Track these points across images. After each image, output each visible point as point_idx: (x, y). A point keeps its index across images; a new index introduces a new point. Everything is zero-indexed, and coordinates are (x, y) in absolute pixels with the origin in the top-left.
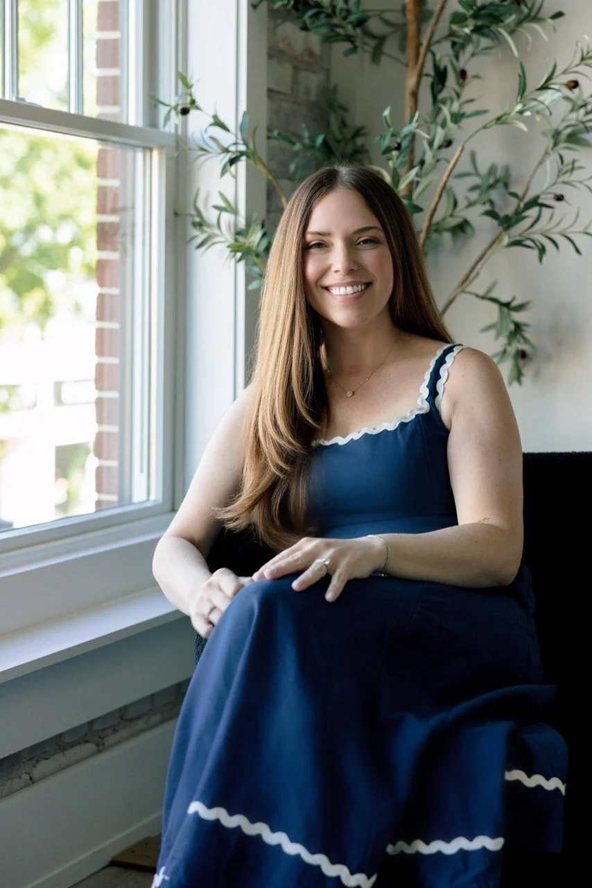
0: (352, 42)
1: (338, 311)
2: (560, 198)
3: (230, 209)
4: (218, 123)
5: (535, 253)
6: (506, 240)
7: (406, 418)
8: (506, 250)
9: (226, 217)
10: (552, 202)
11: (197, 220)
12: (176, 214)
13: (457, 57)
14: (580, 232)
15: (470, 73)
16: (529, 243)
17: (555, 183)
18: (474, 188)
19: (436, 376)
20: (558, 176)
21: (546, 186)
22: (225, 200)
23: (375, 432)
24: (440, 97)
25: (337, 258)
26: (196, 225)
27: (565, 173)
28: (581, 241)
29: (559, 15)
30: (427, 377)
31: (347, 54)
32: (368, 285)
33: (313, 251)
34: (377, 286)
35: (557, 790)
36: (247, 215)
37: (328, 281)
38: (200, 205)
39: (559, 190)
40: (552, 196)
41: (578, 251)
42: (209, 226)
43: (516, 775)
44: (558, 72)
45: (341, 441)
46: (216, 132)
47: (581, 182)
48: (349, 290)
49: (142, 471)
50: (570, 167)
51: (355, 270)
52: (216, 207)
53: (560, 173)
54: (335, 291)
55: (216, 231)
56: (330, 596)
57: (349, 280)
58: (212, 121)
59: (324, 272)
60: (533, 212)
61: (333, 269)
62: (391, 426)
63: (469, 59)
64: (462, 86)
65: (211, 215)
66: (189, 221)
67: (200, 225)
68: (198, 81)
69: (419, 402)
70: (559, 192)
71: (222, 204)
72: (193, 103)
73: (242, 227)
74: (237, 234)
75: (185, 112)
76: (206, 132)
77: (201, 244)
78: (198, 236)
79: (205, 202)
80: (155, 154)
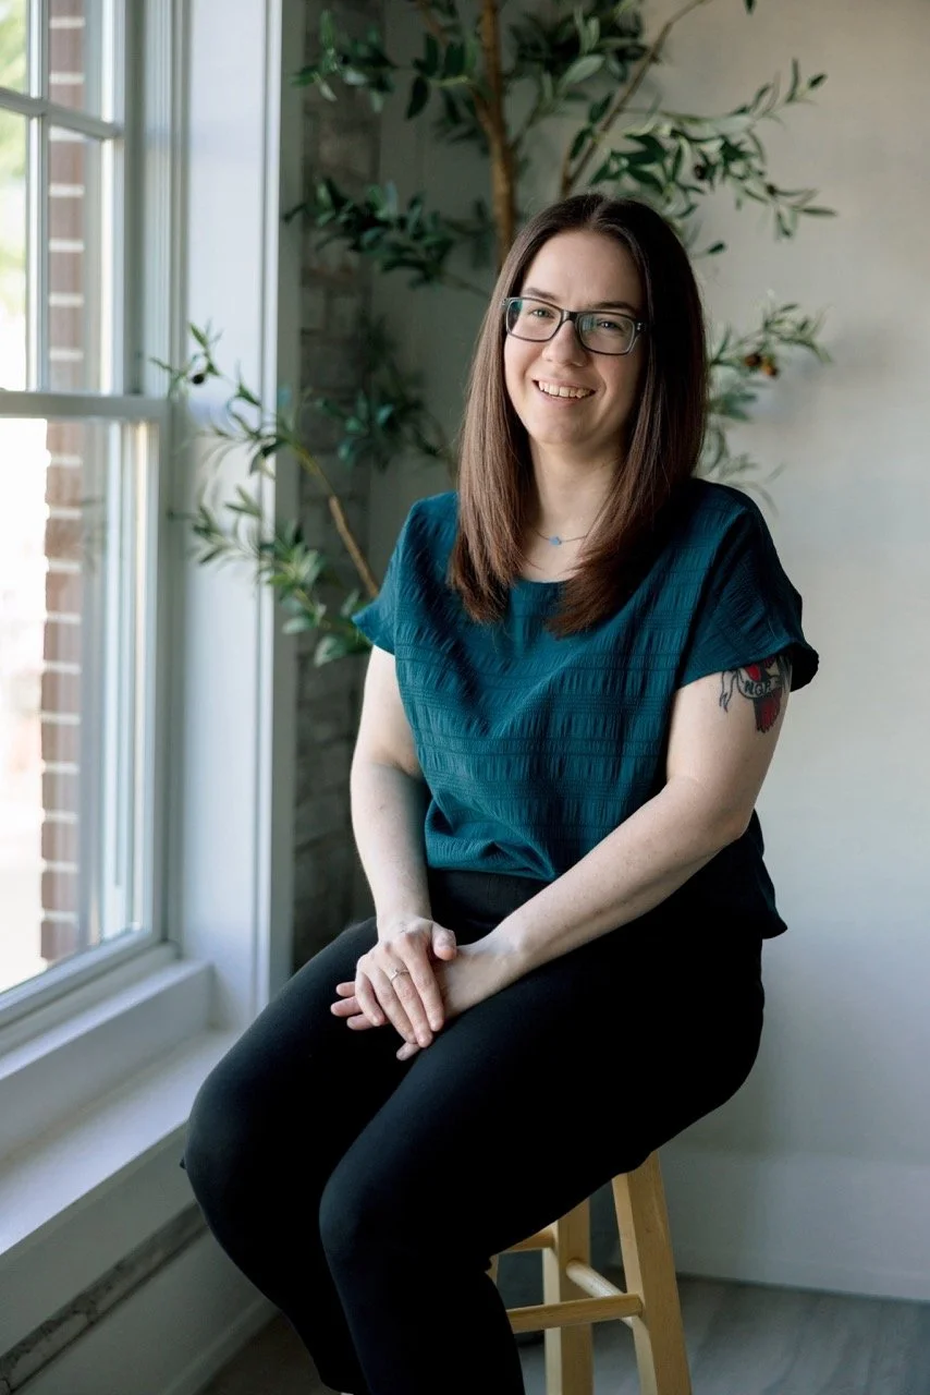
0: (422, 269)
3: (251, 511)
4: (244, 394)
9: (246, 523)
11: (202, 523)
12: (171, 515)
22: (246, 496)
26: (197, 530)
29: (718, 248)
36: (276, 521)
38: (206, 502)
42: (219, 533)
44: (732, 341)
46: (241, 407)
49: (117, 882)
50: (738, 464)
52: (233, 507)
55: (230, 540)
58: (235, 391)
65: (225, 519)
66: (188, 525)
67: (208, 530)
68: (218, 337)
71: (241, 503)
72: (211, 368)
73: (269, 536)
74: (262, 547)
75: (198, 380)
76: (228, 406)
77: (208, 558)
78: (203, 546)
79: (214, 498)
80: (142, 432)
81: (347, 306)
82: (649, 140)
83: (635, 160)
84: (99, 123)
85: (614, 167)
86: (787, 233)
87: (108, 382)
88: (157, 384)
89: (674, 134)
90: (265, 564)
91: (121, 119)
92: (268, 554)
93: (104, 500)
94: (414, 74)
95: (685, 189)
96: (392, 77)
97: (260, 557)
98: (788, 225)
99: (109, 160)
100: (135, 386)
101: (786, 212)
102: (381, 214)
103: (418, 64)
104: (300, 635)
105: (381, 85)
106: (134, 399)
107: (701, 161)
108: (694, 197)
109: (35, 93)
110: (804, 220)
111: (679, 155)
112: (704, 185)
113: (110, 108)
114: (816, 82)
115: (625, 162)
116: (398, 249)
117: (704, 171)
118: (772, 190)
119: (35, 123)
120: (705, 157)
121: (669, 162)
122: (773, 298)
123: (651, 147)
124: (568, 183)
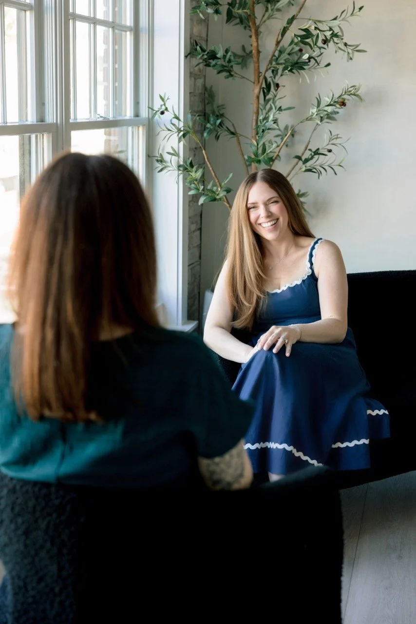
0: (230, 73)
1: (267, 234)
2: (330, 151)
3: (176, 154)
4: (175, 117)
5: (317, 174)
6: (304, 169)
7: (304, 278)
8: (303, 173)
9: (174, 158)
10: (326, 153)
11: (159, 158)
12: (149, 156)
13: (275, 78)
14: (337, 165)
15: (280, 85)
16: (314, 170)
17: (328, 145)
18: (278, 136)
19: (311, 256)
20: (330, 141)
21: (325, 145)
22: (174, 150)
23: (293, 286)
24: (267, 98)
25: (261, 212)
26: (157, 161)
27: (333, 139)
28: (337, 169)
29: (329, 65)
30: (308, 257)
31: (227, 77)
32: (278, 219)
33: (251, 210)
34: (281, 219)
35: (384, 413)
36: (184, 157)
37: (260, 221)
38: (161, 151)
39: (330, 147)
40: (326, 150)
41: (336, 174)
42: (165, 162)
43: (369, 412)
45: (279, 291)
46: (175, 121)
47: (340, 144)
48: (269, 224)
50: (335, 137)
51: (270, 215)
52: (168, 153)
53: (330, 140)
54: (264, 225)
55: (169, 164)
56: (288, 354)
57: (268, 220)
58: (173, 116)
59: (258, 218)
60: (316, 157)
61: (261, 217)
62: (299, 282)
63: (279, 78)
64: (276, 90)
65: (167, 157)
66: (155, 159)
67: (161, 161)
68: (168, 98)
69: (307, 269)
70: (329, 148)
71: (172, 152)
72: (166, 109)
73: (181, 163)
74: (179, 166)
75: (162, 113)
76: (171, 121)
77: (161, 170)
78: (159, 166)
79: (163, 150)
80: (141, 129)
81: (200, 82)
82: (306, 30)
83: (303, 37)
84: (125, 27)
85: (296, 40)
86: (351, 59)
87: (129, 113)
88: (144, 113)
89: (316, 28)
90: (180, 172)
91: (132, 25)
92: (181, 169)
93: (127, 151)
94: (227, 7)
95: (320, 48)
96: (221, 9)
97: (179, 170)
98: (351, 55)
99: (129, 38)
100: (137, 115)
101: (350, 51)
102: (218, 56)
103: (229, 4)
104: (193, 196)
105: (217, 12)
106: (137, 118)
107: (324, 38)
108: (322, 50)
109: (111, 20)
110: (356, 53)
111: (318, 36)
112: (325, 46)
113: (129, 21)
114: (361, 9)
115: (299, 39)
116: (223, 66)
117: (325, 42)
118: (346, 44)
119: (110, 29)
120: (325, 36)
121: (314, 38)
122: (347, 83)
123: (308, 33)
124: (278, 43)
